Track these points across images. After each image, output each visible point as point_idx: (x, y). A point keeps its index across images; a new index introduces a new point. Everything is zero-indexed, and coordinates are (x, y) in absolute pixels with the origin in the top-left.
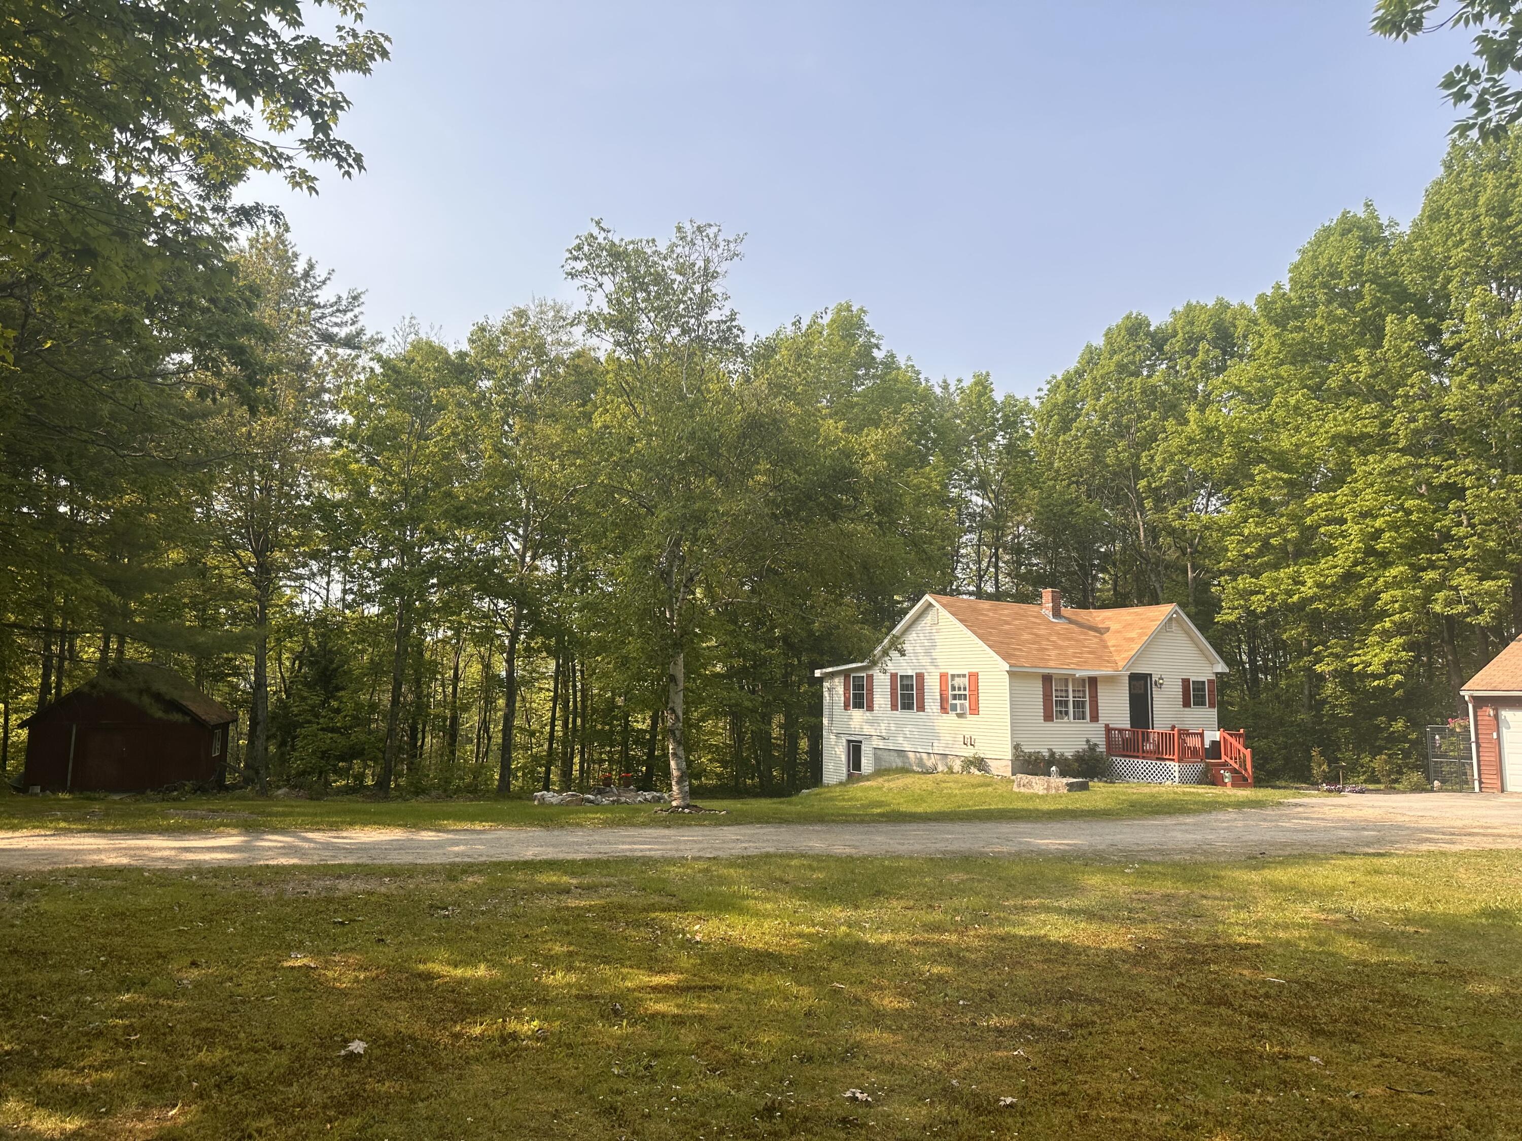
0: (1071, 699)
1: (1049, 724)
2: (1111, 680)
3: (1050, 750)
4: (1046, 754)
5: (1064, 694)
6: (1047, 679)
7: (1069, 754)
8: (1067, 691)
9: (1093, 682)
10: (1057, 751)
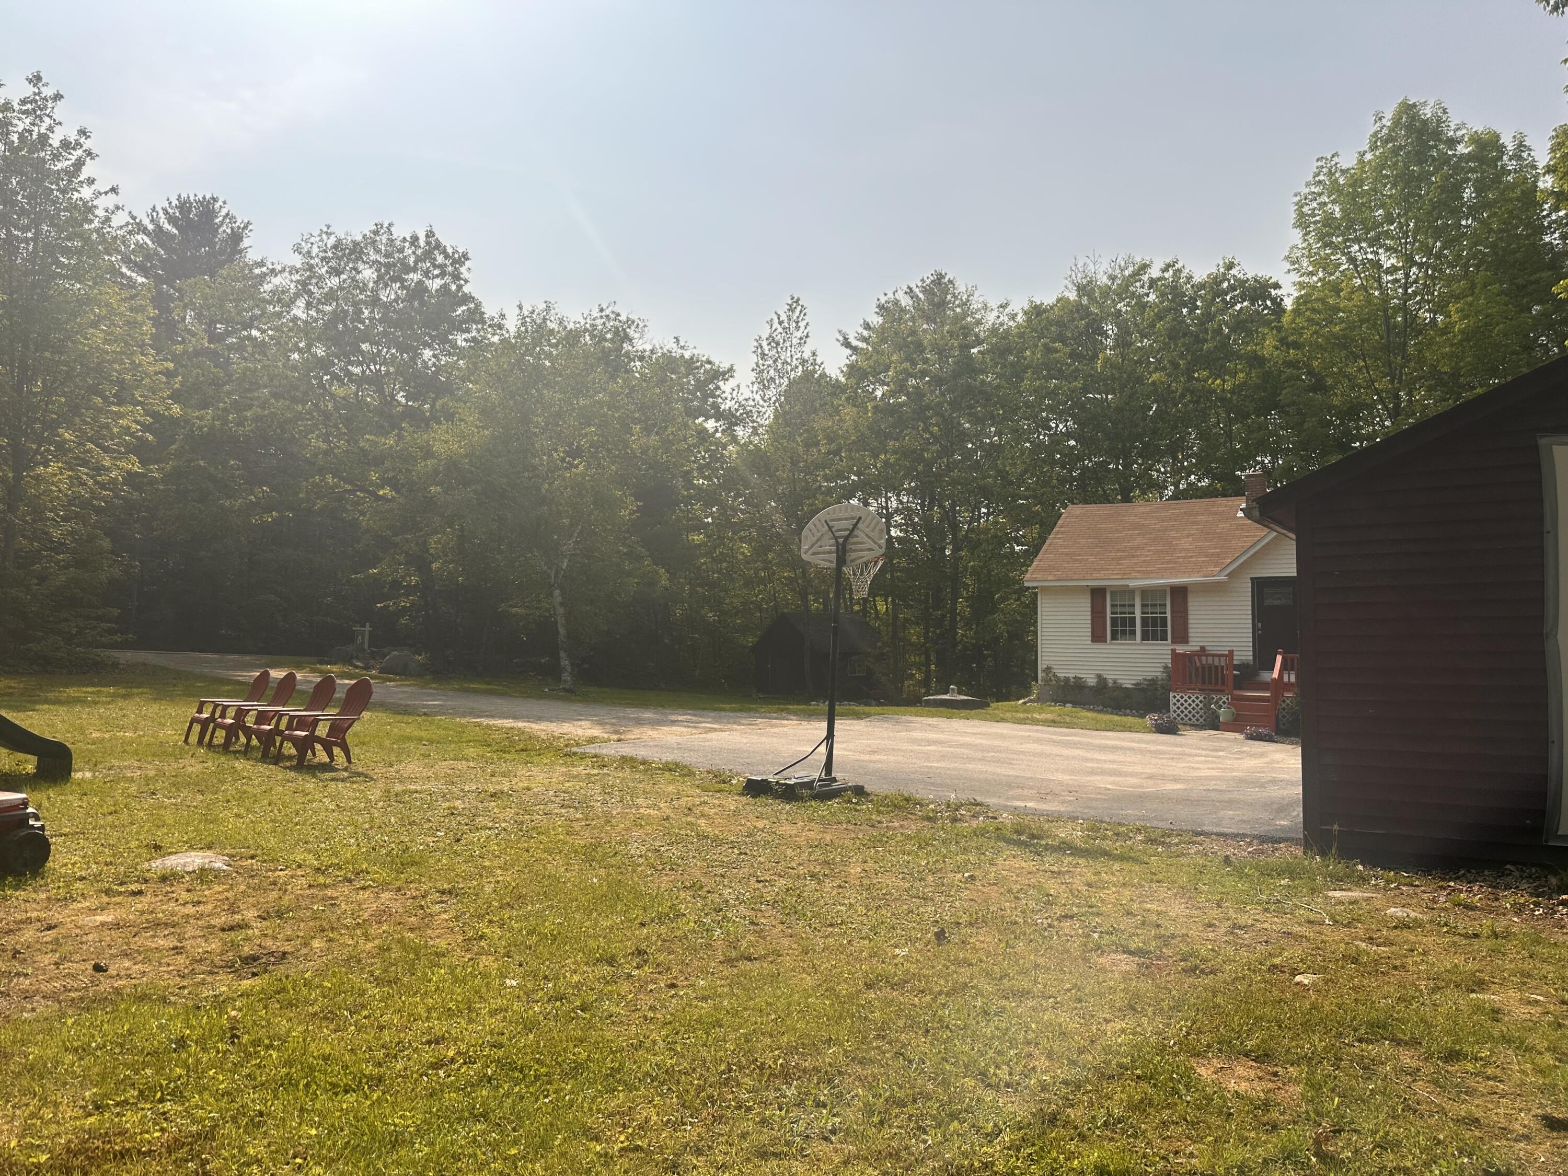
0: (1138, 615)
1: (1099, 646)
2: (1210, 589)
3: (1099, 676)
4: (1092, 681)
5: (1127, 609)
6: (1097, 594)
7: (1127, 682)
8: (1133, 606)
9: (1180, 593)
10: (1110, 676)
